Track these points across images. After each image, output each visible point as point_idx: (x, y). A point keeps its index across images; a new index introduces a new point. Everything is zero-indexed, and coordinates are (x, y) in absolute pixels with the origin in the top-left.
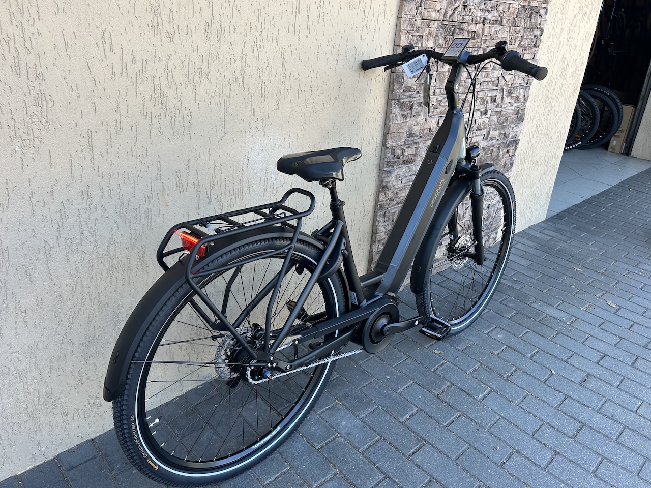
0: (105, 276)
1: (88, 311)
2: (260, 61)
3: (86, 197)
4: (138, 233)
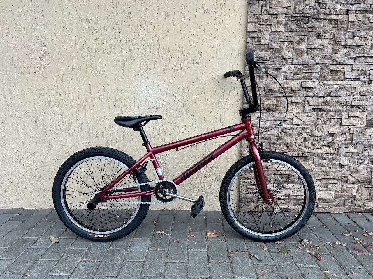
0: (64, 131)
1: (57, 145)
2: (144, 41)
3: (59, 95)
4: (79, 115)
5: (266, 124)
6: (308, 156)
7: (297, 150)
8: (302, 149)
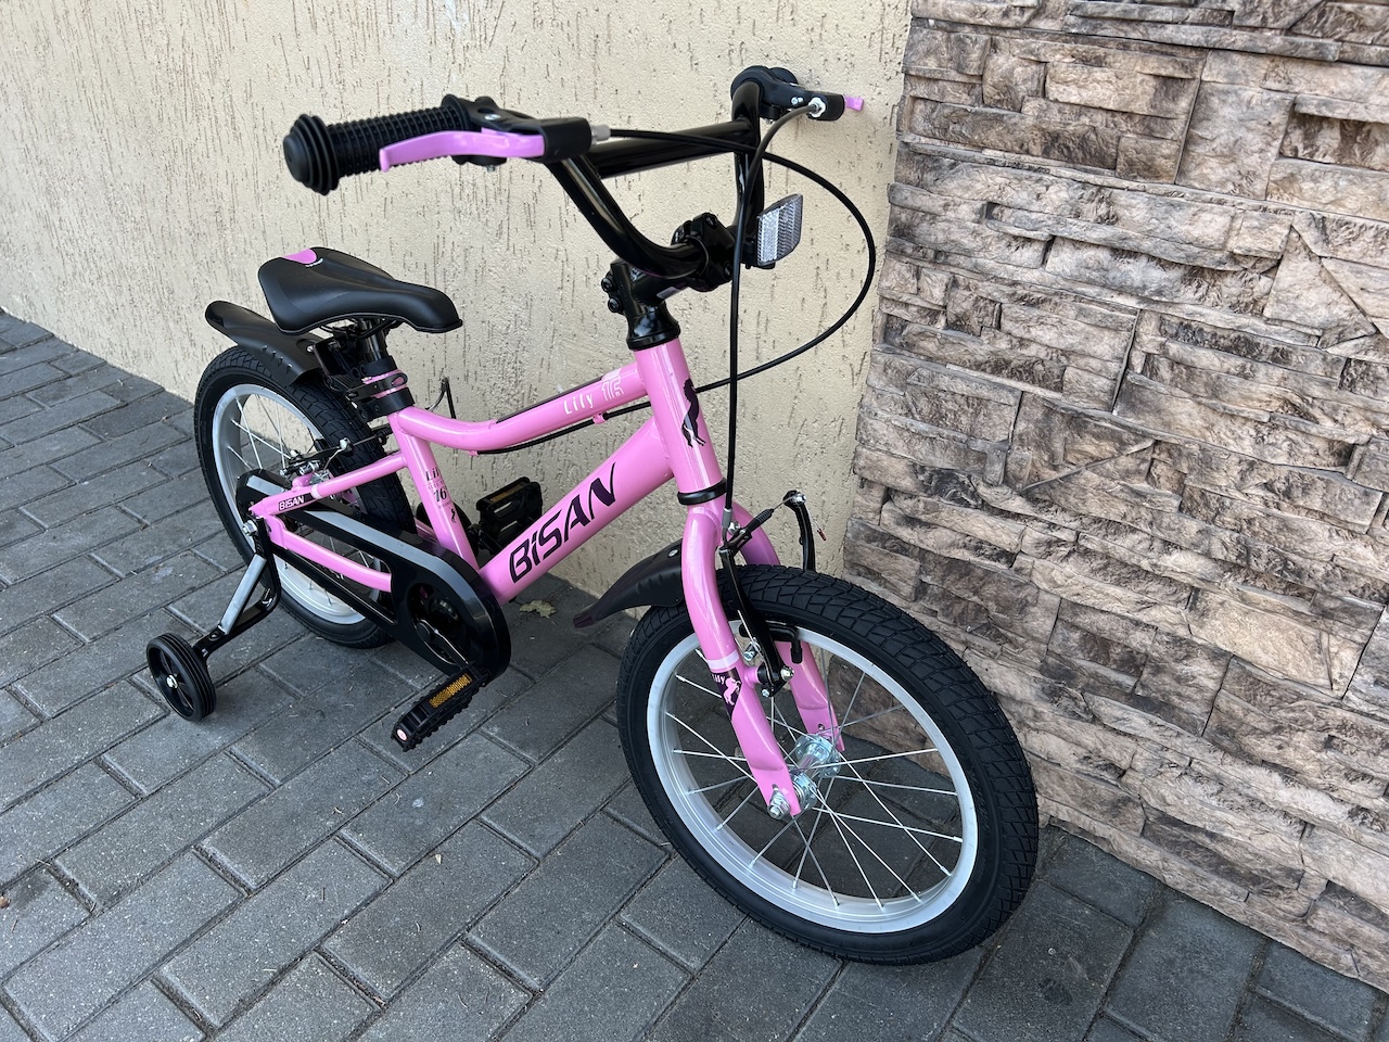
5: (1044, 261)
6: (1324, 592)
7: (1250, 522)
8: (1285, 526)
